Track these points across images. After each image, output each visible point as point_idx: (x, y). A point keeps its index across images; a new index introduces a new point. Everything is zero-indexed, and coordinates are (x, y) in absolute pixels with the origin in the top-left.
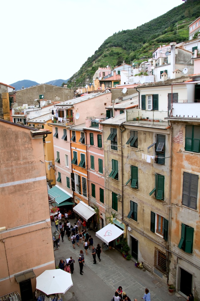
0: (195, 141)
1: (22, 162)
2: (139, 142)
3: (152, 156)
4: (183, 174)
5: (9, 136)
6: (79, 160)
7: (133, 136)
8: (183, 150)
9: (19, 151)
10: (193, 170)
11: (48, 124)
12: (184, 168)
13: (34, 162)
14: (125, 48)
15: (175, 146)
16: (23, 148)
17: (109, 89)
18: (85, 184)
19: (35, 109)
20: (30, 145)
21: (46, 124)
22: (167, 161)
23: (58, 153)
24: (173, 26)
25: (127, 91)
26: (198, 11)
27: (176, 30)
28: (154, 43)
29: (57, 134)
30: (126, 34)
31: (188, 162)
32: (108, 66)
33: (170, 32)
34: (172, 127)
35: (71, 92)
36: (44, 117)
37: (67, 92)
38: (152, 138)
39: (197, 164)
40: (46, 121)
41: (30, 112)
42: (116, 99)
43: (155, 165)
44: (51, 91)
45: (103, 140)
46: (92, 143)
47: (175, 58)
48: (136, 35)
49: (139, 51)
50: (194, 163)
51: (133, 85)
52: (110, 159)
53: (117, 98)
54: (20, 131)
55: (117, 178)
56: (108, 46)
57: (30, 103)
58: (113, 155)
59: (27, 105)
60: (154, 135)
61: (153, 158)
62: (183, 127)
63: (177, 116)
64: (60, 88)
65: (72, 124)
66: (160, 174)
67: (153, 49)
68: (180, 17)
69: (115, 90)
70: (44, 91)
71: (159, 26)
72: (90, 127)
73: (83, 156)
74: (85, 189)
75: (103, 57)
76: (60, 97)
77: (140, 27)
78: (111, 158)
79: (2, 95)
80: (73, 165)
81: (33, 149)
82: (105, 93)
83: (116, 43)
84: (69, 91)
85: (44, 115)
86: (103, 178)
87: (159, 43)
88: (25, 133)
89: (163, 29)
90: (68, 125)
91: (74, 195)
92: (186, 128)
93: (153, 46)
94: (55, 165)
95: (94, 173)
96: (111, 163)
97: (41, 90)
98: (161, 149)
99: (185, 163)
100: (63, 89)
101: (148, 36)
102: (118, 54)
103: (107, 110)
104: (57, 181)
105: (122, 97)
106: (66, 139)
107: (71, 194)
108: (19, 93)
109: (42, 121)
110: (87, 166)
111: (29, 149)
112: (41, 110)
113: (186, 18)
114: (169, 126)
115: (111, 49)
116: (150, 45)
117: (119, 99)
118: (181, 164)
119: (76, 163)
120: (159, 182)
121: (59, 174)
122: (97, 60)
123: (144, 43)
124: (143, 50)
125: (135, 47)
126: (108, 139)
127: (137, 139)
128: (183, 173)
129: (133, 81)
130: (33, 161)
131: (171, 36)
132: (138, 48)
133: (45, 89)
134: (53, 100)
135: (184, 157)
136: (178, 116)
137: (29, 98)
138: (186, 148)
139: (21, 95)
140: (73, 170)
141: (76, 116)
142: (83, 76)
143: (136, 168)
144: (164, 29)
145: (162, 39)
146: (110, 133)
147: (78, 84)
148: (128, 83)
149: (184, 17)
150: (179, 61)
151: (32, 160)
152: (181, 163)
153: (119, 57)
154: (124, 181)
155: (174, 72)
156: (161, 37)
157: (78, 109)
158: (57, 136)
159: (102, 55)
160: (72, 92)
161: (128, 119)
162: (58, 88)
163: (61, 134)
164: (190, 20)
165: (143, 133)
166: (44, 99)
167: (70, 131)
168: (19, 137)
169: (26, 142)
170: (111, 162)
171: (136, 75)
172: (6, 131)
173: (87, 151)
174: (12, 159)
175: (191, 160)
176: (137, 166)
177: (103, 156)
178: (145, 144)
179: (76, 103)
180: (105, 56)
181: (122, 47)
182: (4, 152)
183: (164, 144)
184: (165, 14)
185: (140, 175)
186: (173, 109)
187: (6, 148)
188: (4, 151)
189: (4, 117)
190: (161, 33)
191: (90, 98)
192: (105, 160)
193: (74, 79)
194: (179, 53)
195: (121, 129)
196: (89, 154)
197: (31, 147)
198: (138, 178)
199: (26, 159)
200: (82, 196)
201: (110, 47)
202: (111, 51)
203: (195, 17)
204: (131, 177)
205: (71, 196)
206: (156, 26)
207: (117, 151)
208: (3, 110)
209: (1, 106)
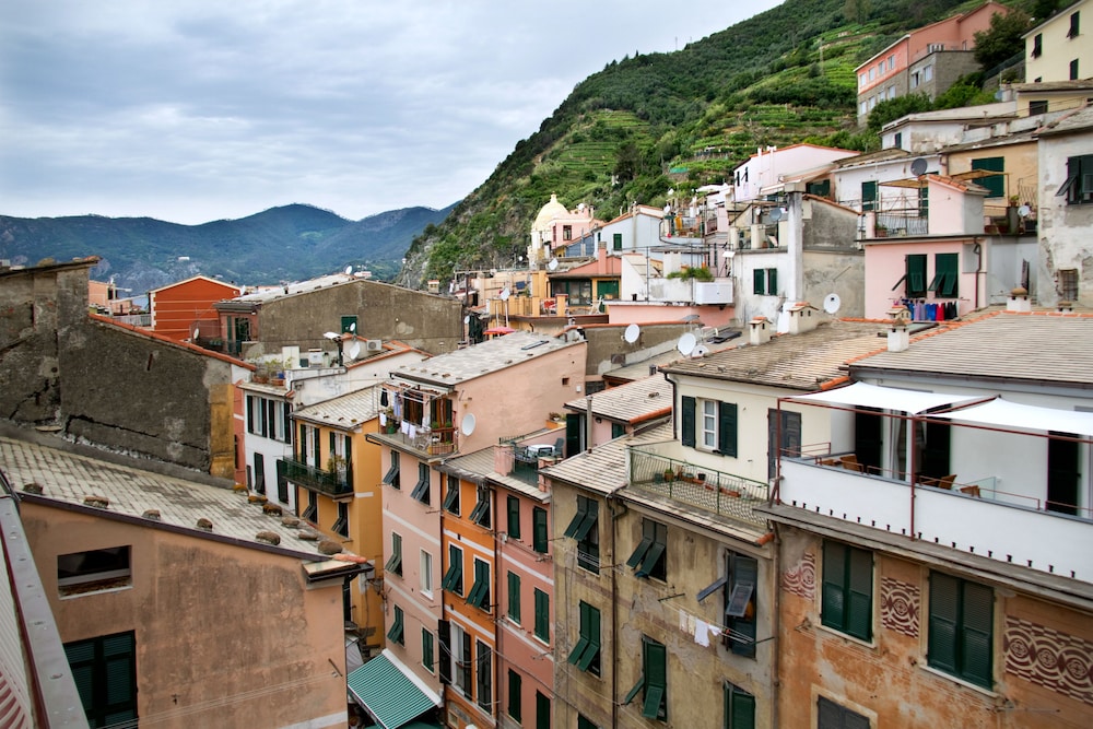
0: (854, 598)
1: (266, 670)
2: (670, 562)
3: (711, 627)
4: (818, 703)
5: (226, 584)
6: (469, 578)
7: (652, 539)
8: (817, 621)
9: (259, 632)
10: (851, 698)
11: (367, 436)
12: (819, 683)
13: (308, 667)
14: (646, 113)
15: (790, 601)
16: (274, 622)
17: (579, 327)
18: (487, 667)
19: (323, 373)
20: (297, 611)
21: (359, 431)
22: (765, 651)
23: (397, 540)
24: (807, 47)
25: (640, 334)
26: (888, 6)
27: (818, 61)
28: (744, 103)
29: (398, 476)
30: (648, 68)
31: (831, 666)
32: (581, 206)
33: (797, 69)
34: (778, 538)
35: (451, 309)
36: (354, 400)
37: (436, 308)
38: (714, 558)
39: (863, 677)
40: (359, 421)
41: (306, 382)
42: (601, 361)
43: (721, 650)
44: (381, 302)
45: (553, 531)
46: (514, 532)
47: (801, 234)
48: (682, 72)
49: (694, 128)
50: (854, 671)
51: (663, 306)
52: (573, 597)
53: (606, 358)
54: (266, 567)
55: (598, 667)
56: (588, 107)
57: (310, 341)
58: (584, 588)
59: (297, 349)
60: (720, 552)
61: (715, 634)
62: (814, 544)
63: (795, 503)
64: (413, 294)
65: (450, 449)
66: (740, 685)
67: (740, 122)
68: (828, 18)
69: (599, 333)
70: (360, 304)
71: (759, 45)
72: (508, 474)
73: (481, 567)
74: (487, 683)
75: (568, 143)
76: (414, 326)
77: (697, 46)
78: (576, 595)
79: (210, 391)
80: (447, 592)
81: (306, 623)
82: (566, 341)
83: (614, 98)
84: (444, 306)
85: (356, 392)
86: (549, 660)
87: (759, 103)
88: (285, 572)
89: (775, 54)
90: (437, 455)
91: (446, 697)
92: (823, 548)
93: (740, 114)
94: (385, 580)
95: (519, 633)
96: (576, 613)
97: (349, 301)
98: (742, 608)
99: (824, 668)
100: (424, 298)
101: (723, 75)
102: (621, 134)
103: (569, 411)
104: (387, 639)
105: (624, 355)
106: (426, 499)
107: (438, 693)
108: (271, 309)
109: (347, 423)
110: (496, 605)
111: (294, 624)
112: (344, 376)
113: (847, 23)
114: (768, 533)
115: (597, 117)
116: (731, 109)
117: (615, 362)
118: (810, 668)
119: (458, 587)
120: (736, 716)
121: (399, 612)
122: (548, 152)
123: (710, 98)
124: (704, 127)
125: (678, 114)
126: (569, 533)
127: (664, 552)
128: (817, 700)
129: (661, 294)
130: (305, 664)
131: (798, 83)
132: (688, 115)
133: (363, 298)
134: (390, 334)
135: (819, 647)
136: (800, 505)
137: (304, 326)
138: (827, 617)
139: (278, 315)
140: (448, 608)
141: (465, 426)
142: (498, 206)
143: (661, 650)
144: (776, 57)
145: (771, 90)
146: (575, 510)
147: (482, 233)
148: (647, 299)
149: (843, 21)
150: (817, 240)
151: (301, 661)
152: (808, 663)
153: (623, 147)
154: (620, 686)
155: (792, 312)
156: (768, 82)
157: (470, 399)
158: (396, 482)
159: (568, 135)
160: (454, 307)
161: (637, 478)
162: (408, 294)
163: (410, 478)
164: (863, 31)
165: (683, 537)
166: (358, 335)
167: (442, 475)
168: (263, 587)
169: (283, 601)
170: (579, 608)
171: (673, 276)
172: (218, 569)
173: (498, 552)
174: (232, 662)
175: (841, 660)
176: (663, 642)
177: (552, 582)
178: (691, 574)
179: (465, 378)
180: (578, 140)
181: (635, 111)
182: (207, 640)
183: (751, 588)
184: (780, 8)
185: (674, 676)
186: (782, 478)
187: (214, 626)
188: (206, 635)
189: (214, 465)
190: (765, 68)
191: (515, 361)
192: (557, 597)
193: (469, 212)
194: (815, 214)
195: (610, 508)
196: (504, 563)
197: (302, 618)
198: (665, 684)
199: (281, 657)
200: (475, 705)
201: (594, 109)
202: (598, 124)
203: (878, 24)
204: (642, 674)
205: (437, 700)
206: (751, 44)
207: (598, 579)
208: (211, 442)
209: (207, 430)
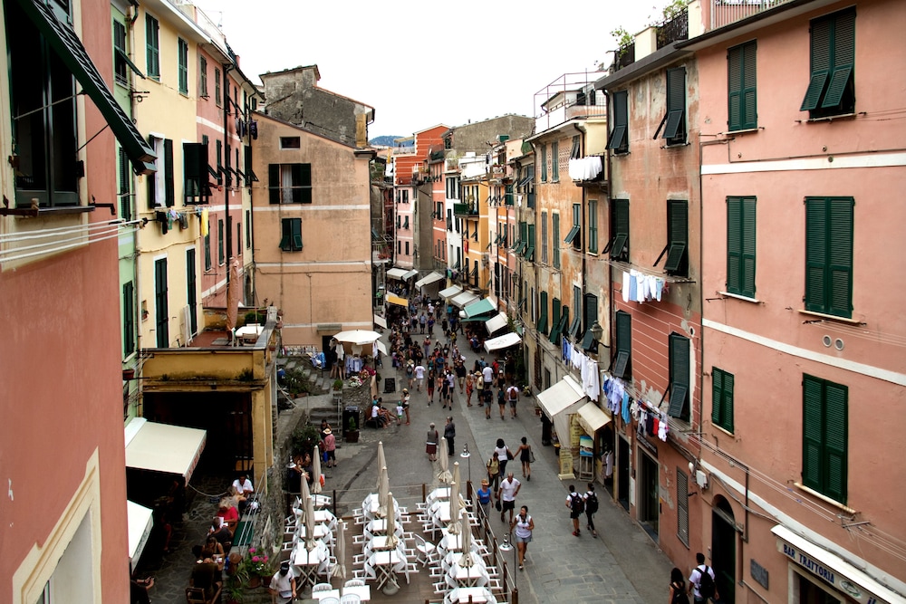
1: (341, 185)
9: (339, 171)
16: (344, 169)
19: (478, 160)
20: (352, 166)
21: (479, 182)
59: (474, 153)
70: (510, 129)
91: (499, 305)
97: (504, 126)
107: (496, 304)
108: (462, 131)
111: (351, 170)
133: (513, 125)
137: (478, 141)
139: (464, 135)
151: (353, 184)
168: (341, 156)
169: (347, 161)
174: (330, 179)
197: (354, 169)
199: (346, 181)
205: (495, 307)
208: (357, 136)
209: (355, 132)
